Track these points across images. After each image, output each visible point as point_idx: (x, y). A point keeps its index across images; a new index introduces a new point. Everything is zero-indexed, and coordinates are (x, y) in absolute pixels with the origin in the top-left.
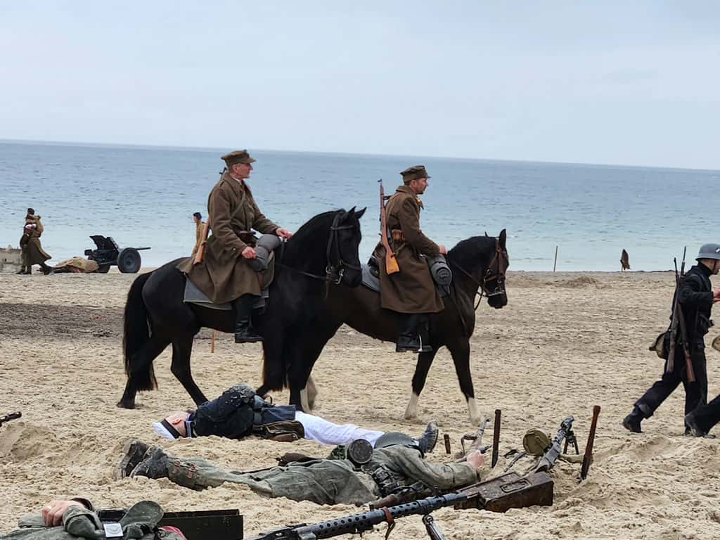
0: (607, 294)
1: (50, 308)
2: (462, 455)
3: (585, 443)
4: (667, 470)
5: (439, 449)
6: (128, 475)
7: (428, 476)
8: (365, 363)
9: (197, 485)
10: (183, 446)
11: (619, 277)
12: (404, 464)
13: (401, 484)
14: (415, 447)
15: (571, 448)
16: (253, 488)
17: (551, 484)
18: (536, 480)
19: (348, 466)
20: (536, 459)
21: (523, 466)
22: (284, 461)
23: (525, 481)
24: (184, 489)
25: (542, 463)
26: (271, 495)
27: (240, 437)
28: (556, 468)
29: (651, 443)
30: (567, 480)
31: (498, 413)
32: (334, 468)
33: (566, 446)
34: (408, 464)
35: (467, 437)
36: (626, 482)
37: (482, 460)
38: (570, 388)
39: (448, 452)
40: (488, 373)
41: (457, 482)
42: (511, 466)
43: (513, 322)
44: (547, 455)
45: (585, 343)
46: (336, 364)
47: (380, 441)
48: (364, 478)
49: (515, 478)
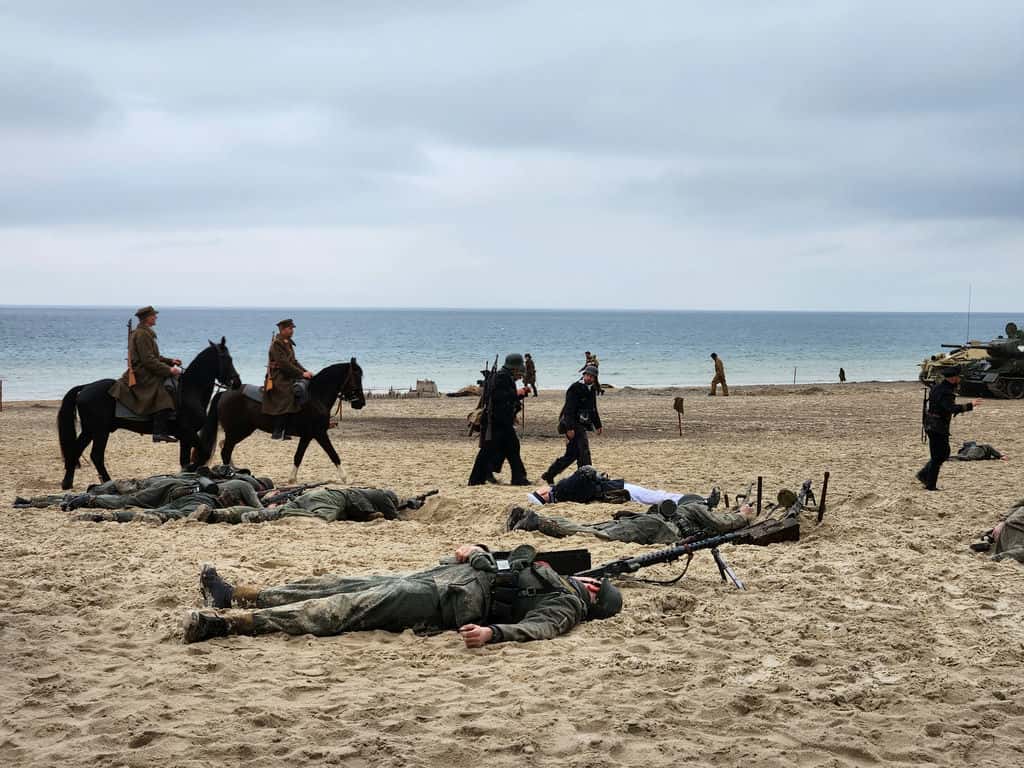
0: (831, 398)
1: (455, 420)
2: (736, 508)
3: (820, 498)
4: (877, 515)
5: (721, 505)
6: (512, 529)
7: (715, 523)
8: (670, 450)
9: (559, 535)
10: (548, 509)
11: (838, 386)
12: (697, 515)
13: (696, 529)
14: (705, 504)
15: (810, 502)
16: (597, 536)
17: (798, 525)
18: (787, 524)
19: (659, 517)
20: (787, 508)
21: (778, 515)
22: (617, 516)
23: (780, 524)
24: (550, 538)
25: (790, 513)
26: (608, 539)
27: (587, 502)
28: (800, 515)
29: (865, 497)
30: (809, 523)
31: (760, 479)
32: (649, 520)
33: (807, 500)
34: (700, 515)
35: (740, 496)
36: (849, 524)
37: (750, 511)
38: (807, 463)
39: (727, 506)
40: (752, 454)
41: (734, 527)
42: (770, 514)
43: (768, 419)
44: (795, 506)
45: (817, 432)
46: (650, 451)
47: (681, 501)
48: (671, 526)
49: (773, 523)
